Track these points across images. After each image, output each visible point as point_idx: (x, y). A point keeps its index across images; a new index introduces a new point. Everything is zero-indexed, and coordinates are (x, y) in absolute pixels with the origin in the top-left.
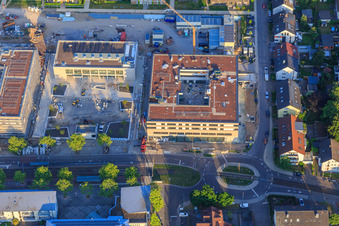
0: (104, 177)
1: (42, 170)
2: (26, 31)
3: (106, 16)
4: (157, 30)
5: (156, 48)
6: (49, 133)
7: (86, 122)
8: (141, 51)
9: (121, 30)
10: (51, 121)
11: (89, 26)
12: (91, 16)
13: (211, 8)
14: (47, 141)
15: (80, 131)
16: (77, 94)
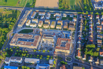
0: (47, 57)
1: (38, 55)
2: (39, 32)
3: (52, 31)
4: (60, 33)
5: (59, 36)
6: (41, 49)
7: (46, 48)
8: (56, 37)
9: (54, 33)
10: (41, 47)
11: (49, 32)
12: (50, 30)
13: (69, 30)
14: (39, 51)
15: (45, 49)
16: (46, 43)
